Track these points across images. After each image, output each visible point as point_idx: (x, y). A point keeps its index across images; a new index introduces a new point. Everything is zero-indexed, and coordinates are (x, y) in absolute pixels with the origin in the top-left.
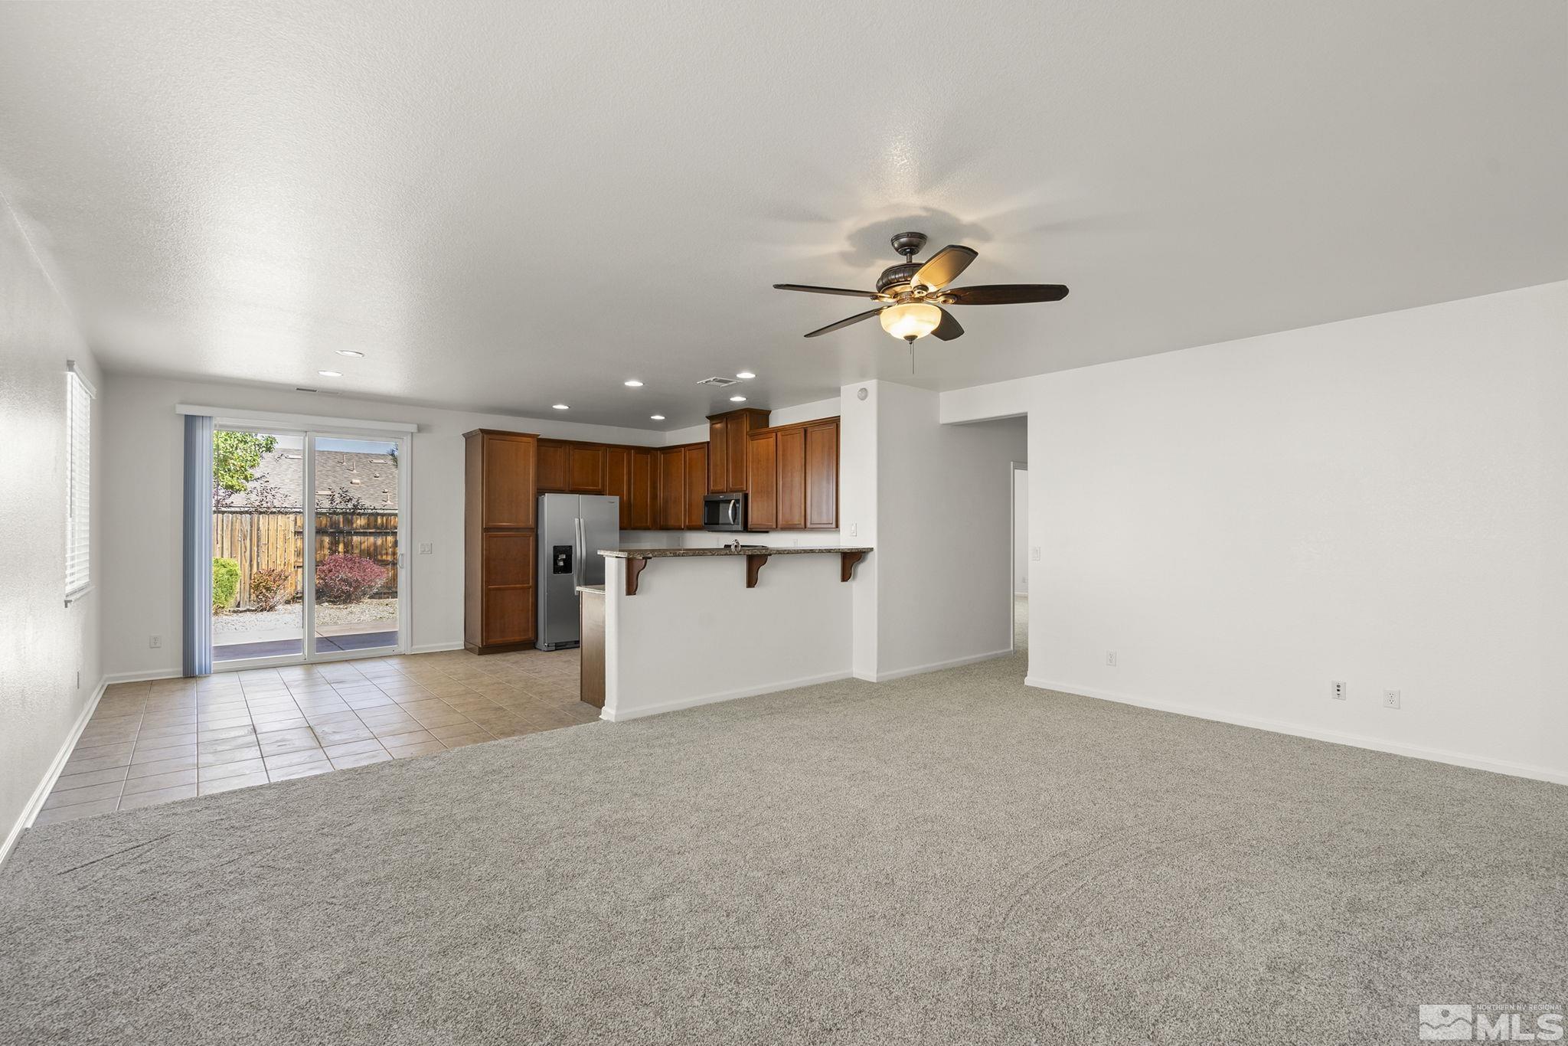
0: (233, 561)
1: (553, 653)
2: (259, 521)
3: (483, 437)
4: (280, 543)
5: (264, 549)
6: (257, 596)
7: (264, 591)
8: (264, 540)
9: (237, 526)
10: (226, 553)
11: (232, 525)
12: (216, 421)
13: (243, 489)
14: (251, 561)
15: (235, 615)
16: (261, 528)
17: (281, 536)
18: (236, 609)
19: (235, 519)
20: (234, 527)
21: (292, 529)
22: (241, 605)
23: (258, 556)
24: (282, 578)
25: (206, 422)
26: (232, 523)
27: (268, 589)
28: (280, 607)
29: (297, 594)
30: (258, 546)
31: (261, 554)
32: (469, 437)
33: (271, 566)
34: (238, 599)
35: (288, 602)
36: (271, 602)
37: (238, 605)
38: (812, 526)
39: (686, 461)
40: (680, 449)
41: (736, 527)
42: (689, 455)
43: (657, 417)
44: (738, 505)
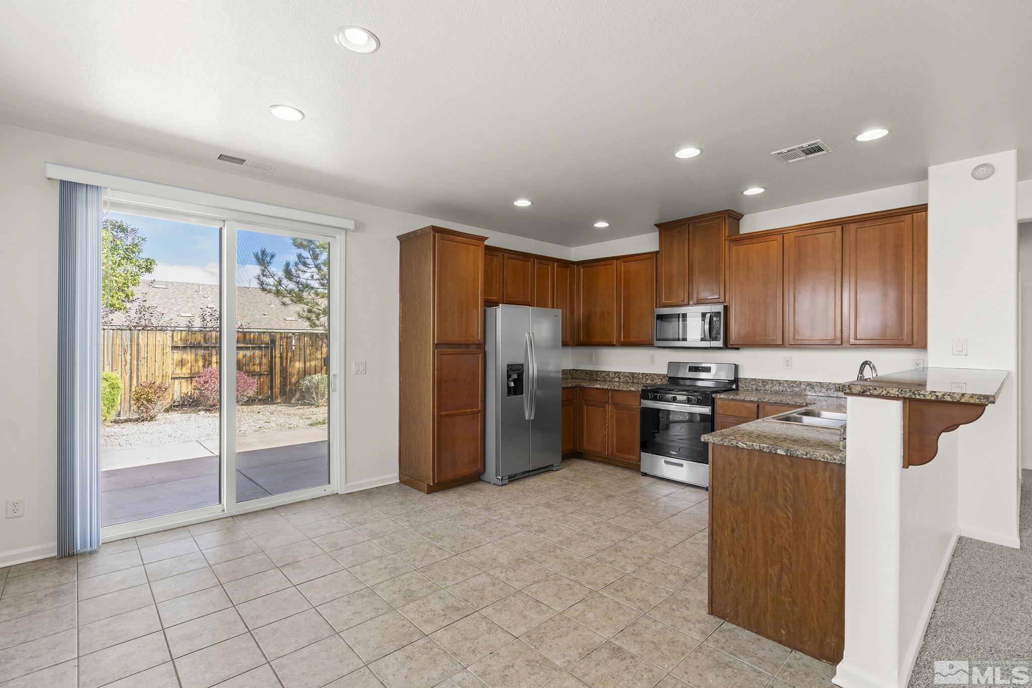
0: (115, 375)
1: (507, 487)
2: (138, 337)
3: (434, 236)
4: (159, 357)
5: (143, 362)
6: (139, 407)
7: (145, 402)
8: (143, 355)
9: (118, 341)
10: (107, 368)
11: (113, 341)
12: (107, 196)
13: (123, 308)
14: (131, 373)
15: (117, 426)
16: (141, 343)
17: (159, 349)
18: (117, 418)
19: (115, 334)
20: (114, 343)
21: (169, 343)
22: (122, 414)
23: (138, 369)
24: (162, 389)
25: (92, 194)
26: (113, 338)
27: (149, 401)
28: (159, 416)
29: (174, 402)
30: (137, 361)
31: (141, 368)
32: (406, 241)
33: (150, 378)
34: (119, 409)
35: (167, 411)
36: (152, 413)
37: (119, 415)
38: (858, 342)
39: (621, 274)
40: (610, 262)
41: (714, 344)
42: (624, 267)
43: (601, 224)
44: (717, 319)
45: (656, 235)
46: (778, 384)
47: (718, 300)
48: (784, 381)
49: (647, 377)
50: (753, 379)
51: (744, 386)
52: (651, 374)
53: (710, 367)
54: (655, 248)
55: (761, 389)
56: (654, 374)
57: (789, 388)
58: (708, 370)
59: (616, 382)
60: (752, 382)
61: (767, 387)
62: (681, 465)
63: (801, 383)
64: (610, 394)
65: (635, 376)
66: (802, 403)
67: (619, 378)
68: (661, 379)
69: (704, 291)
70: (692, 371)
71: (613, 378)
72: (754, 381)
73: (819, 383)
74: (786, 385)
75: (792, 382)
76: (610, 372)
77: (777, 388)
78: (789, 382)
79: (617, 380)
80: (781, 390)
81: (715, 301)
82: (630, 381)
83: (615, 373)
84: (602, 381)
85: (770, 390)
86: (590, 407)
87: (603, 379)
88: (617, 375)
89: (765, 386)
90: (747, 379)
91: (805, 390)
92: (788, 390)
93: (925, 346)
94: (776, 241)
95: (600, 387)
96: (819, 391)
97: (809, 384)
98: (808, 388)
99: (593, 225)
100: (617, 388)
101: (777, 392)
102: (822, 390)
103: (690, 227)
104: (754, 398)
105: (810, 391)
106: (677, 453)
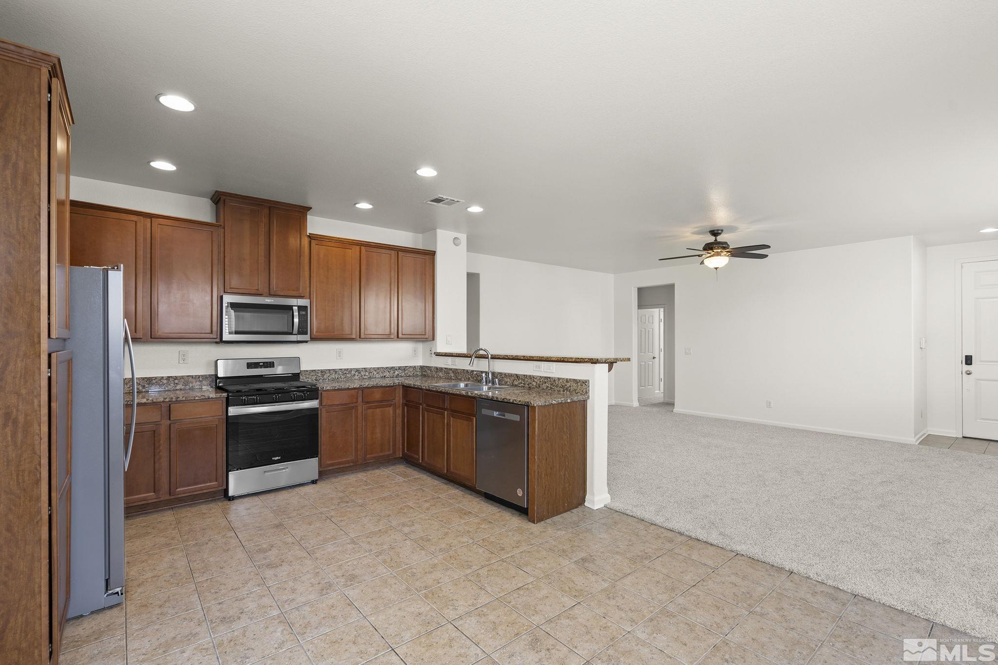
38: (404, 336)
39: (153, 239)
41: (301, 338)
43: (163, 165)
44: (304, 313)
46: (334, 373)
48: (339, 369)
49: (176, 381)
50: (313, 371)
51: (304, 378)
52: (182, 377)
53: (274, 363)
55: (320, 379)
56: (188, 376)
57: (342, 375)
58: (270, 365)
60: (312, 374)
61: (325, 377)
63: (351, 370)
65: (154, 382)
66: (391, 384)
68: (200, 382)
70: (251, 368)
72: (314, 372)
73: (364, 368)
74: (340, 373)
75: (345, 370)
77: (333, 376)
78: (343, 370)
80: (336, 378)
85: (328, 379)
89: (323, 376)
90: (307, 371)
91: (355, 375)
92: (342, 377)
93: (433, 339)
94: (351, 250)
95: (147, 402)
96: (365, 375)
97: (357, 370)
98: (357, 373)
99: (149, 162)
100: (184, 399)
101: (333, 380)
102: (367, 374)
103: (266, 211)
104: (356, 385)
105: (358, 376)
106: (280, 458)
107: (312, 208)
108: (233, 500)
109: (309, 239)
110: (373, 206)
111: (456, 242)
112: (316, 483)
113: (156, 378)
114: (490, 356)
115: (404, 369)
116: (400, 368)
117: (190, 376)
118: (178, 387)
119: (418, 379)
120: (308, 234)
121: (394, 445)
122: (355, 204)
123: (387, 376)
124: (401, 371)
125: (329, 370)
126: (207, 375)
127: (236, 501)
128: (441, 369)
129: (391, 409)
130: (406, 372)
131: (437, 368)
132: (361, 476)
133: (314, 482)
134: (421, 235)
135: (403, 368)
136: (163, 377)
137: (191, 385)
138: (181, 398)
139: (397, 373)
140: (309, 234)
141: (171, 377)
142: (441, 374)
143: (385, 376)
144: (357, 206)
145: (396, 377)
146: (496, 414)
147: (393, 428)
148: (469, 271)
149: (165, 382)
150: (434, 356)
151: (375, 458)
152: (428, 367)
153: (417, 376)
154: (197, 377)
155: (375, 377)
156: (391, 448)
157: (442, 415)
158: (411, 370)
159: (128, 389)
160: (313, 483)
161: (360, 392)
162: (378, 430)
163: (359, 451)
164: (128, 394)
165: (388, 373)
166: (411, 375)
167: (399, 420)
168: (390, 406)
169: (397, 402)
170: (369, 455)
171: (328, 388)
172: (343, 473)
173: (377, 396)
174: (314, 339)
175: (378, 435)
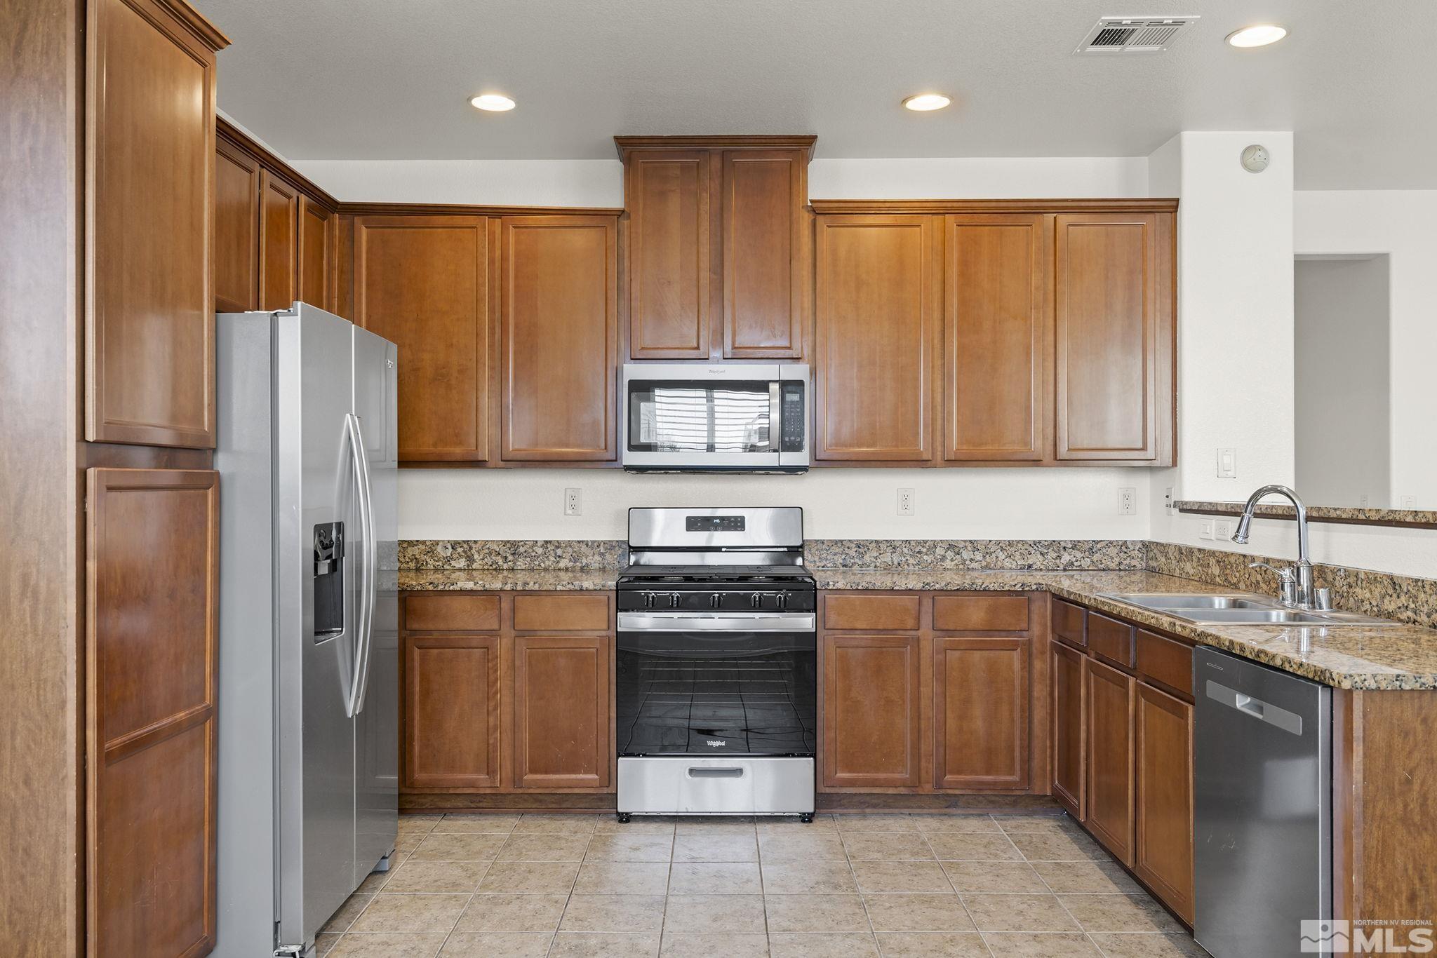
38: (1073, 455)
39: (504, 258)
40: (471, 220)
41: (788, 459)
42: (517, 242)
43: (493, 102)
44: (796, 398)
45: (614, 167)
46: (890, 550)
47: (788, 353)
48: (903, 541)
49: (559, 552)
50: (836, 542)
51: (817, 558)
52: (569, 544)
53: (743, 518)
54: (615, 201)
55: (855, 563)
56: (579, 542)
57: (911, 556)
58: (737, 524)
59: (460, 570)
60: (835, 549)
61: (867, 558)
62: (738, 772)
63: (935, 544)
64: (506, 605)
65: (522, 550)
66: (1015, 586)
67: (470, 559)
68: (602, 555)
69: (751, 327)
70: (696, 530)
71: (448, 560)
72: (839, 545)
73: (971, 541)
74: (905, 550)
75: (918, 543)
76: (437, 543)
77: (887, 558)
78: (913, 543)
79: (462, 563)
80: (896, 563)
81: (781, 353)
82: (505, 566)
83: (455, 545)
84: (409, 570)
85: (873, 565)
86: (435, 651)
87: (412, 565)
88: (460, 550)
89: (861, 555)
90: (823, 542)
91: (943, 558)
92: (911, 561)
93: (1175, 464)
94: (918, 229)
95: (475, 588)
96: (971, 560)
97: (952, 546)
98: (950, 554)
99: (469, 99)
100: (536, 587)
101: (888, 568)
102: (979, 556)
103: (716, 163)
104: (914, 583)
105: (952, 560)
106: (723, 744)
107: (815, 137)
108: (628, 821)
109: (812, 216)
110: (951, 98)
111: (1250, 161)
112: (810, 821)
113: (525, 542)
114: (1302, 512)
115: (1092, 548)
116: (1075, 545)
117: (583, 542)
118: (562, 565)
119: (1135, 578)
120: (809, 204)
121: (1027, 760)
122: (904, 101)
123: (1038, 565)
124: (1079, 555)
125: (877, 542)
126: (612, 541)
127: (633, 826)
128: (1190, 551)
129: (1016, 657)
130: (1095, 558)
131: (1180, 549)
132: (926, 827)
133: (806, 818)
134: (1146, 158)
135: (1086, 547)
136: (536, 542)
137: (584, 561)
138: (532, 584)
139: (1066, 558)
140: (812, 201)
141: (550, 542)
142: (1188, 567)
143: (1030, 566)
144: (911, 105)
145: (1065, 570)
146: (1242, 702)
147: (1023, 710)
148: (1302, 251)
149: (540, 551)
150: (1175, 511)
151: (967, 785)
152: (1162, 545)
153: (1131, 569)
154: (596, 544)
155: (1002, 568)
156: (1018, 767)
157: (1124, 688)
158: (1113, 551)
159: (481, 562)
160: (803, 821)
161: (927, 603)
162: (978, 711)
163: (923, 760)
164: (481, 572)
165: (1041, 558)
166: (1113, 566)
167: (1040, 691)
168: (1013, 646)
169: (1035, 639)
170: (951, 773)
171: (840, 585)
172: (887, 811)
173: (976, 614)
174: (822, 463)
175: (978, 723)
